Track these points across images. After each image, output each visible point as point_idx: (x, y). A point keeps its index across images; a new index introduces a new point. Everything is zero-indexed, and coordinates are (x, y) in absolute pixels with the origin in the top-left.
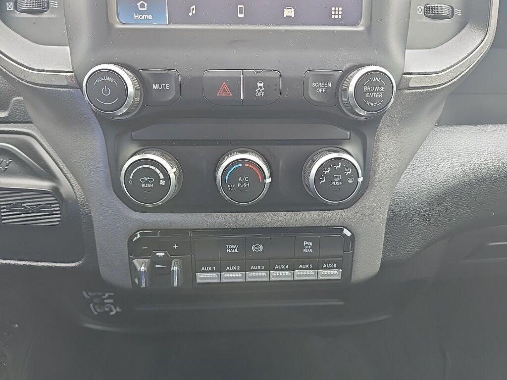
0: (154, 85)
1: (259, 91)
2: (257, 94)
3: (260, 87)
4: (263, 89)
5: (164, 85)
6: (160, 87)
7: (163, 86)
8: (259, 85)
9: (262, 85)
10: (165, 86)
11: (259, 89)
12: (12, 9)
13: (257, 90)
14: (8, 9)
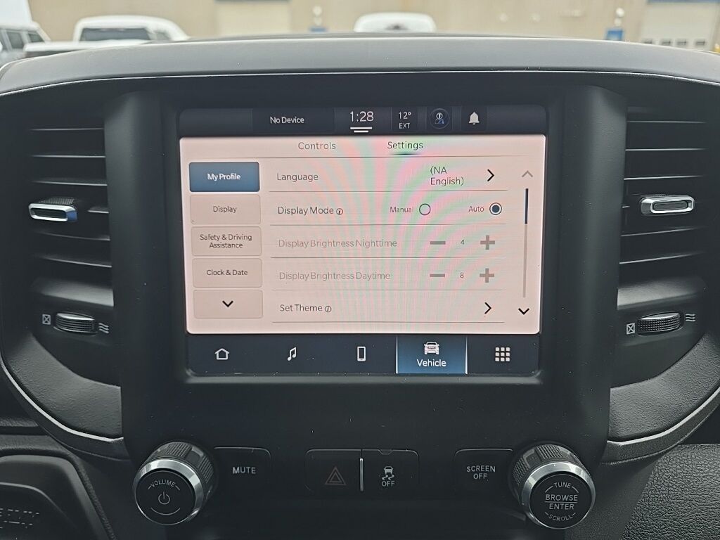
0: (234, 468)
1: (387, 479)
2: (384, 484)
3: (389, 474)
4: (393, 476)
5: (248, 468)
6: (243, 471)
7: (246, 469)
8: (386, 471)
9: (391, 471)
10: (250, 470)
11: (387, 476)
12: (49, 323)
13: (383, 479)
14: (44, 323)
